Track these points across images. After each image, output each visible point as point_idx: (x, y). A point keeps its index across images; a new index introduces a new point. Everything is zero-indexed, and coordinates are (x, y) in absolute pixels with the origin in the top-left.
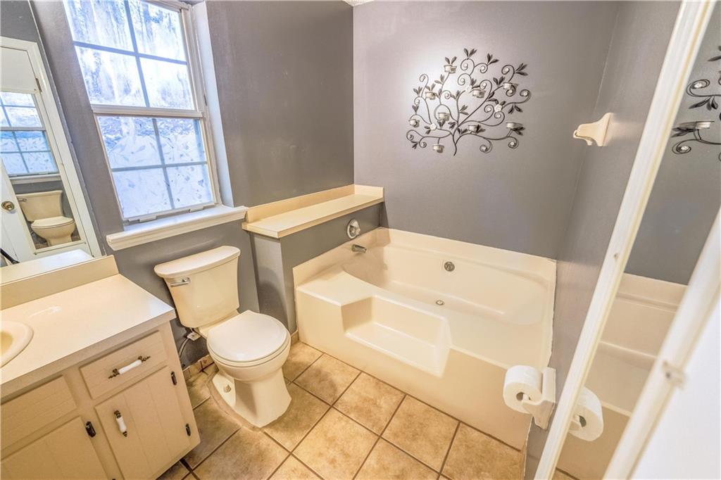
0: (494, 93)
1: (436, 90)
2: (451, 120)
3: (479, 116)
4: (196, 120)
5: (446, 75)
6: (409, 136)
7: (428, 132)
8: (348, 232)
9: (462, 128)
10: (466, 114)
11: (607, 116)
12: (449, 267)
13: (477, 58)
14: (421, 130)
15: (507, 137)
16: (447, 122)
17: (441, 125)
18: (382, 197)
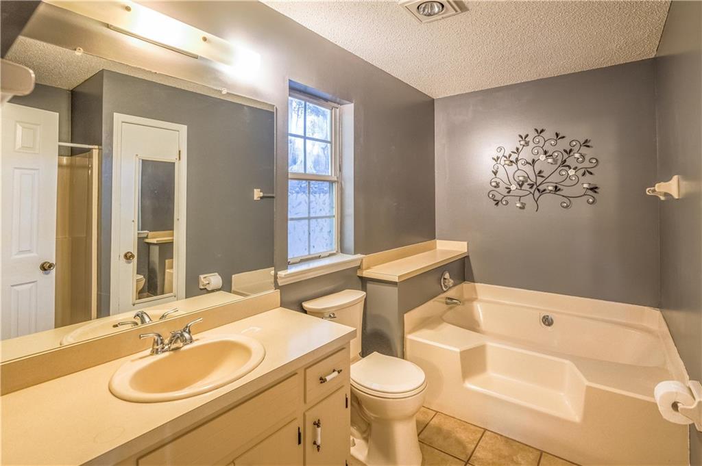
0: (565, 161)
1: (513, 158)
2: (529, 182)
3: (555, 178)
4: (332, 182)
5: (520, 148)
6: (491, 196)
7: (509, 192)
8: (442, 284)
9: (541, 188)
10: (542, 177)
11: (675, 178)
12: (547, 321)
13: (545, 135)
14: (502, 190)
15: (585, 195)
16: (526, 184)
17: (521, 186)
18: (466, 251)
